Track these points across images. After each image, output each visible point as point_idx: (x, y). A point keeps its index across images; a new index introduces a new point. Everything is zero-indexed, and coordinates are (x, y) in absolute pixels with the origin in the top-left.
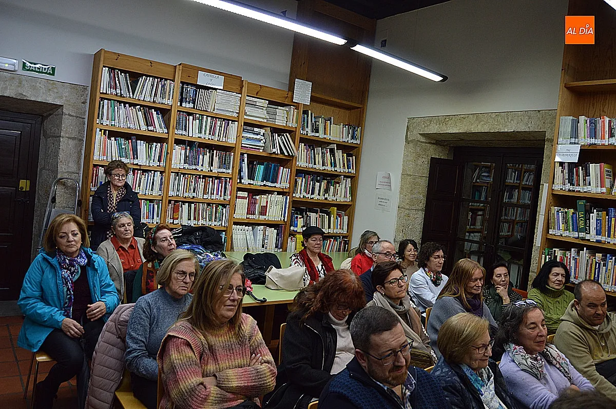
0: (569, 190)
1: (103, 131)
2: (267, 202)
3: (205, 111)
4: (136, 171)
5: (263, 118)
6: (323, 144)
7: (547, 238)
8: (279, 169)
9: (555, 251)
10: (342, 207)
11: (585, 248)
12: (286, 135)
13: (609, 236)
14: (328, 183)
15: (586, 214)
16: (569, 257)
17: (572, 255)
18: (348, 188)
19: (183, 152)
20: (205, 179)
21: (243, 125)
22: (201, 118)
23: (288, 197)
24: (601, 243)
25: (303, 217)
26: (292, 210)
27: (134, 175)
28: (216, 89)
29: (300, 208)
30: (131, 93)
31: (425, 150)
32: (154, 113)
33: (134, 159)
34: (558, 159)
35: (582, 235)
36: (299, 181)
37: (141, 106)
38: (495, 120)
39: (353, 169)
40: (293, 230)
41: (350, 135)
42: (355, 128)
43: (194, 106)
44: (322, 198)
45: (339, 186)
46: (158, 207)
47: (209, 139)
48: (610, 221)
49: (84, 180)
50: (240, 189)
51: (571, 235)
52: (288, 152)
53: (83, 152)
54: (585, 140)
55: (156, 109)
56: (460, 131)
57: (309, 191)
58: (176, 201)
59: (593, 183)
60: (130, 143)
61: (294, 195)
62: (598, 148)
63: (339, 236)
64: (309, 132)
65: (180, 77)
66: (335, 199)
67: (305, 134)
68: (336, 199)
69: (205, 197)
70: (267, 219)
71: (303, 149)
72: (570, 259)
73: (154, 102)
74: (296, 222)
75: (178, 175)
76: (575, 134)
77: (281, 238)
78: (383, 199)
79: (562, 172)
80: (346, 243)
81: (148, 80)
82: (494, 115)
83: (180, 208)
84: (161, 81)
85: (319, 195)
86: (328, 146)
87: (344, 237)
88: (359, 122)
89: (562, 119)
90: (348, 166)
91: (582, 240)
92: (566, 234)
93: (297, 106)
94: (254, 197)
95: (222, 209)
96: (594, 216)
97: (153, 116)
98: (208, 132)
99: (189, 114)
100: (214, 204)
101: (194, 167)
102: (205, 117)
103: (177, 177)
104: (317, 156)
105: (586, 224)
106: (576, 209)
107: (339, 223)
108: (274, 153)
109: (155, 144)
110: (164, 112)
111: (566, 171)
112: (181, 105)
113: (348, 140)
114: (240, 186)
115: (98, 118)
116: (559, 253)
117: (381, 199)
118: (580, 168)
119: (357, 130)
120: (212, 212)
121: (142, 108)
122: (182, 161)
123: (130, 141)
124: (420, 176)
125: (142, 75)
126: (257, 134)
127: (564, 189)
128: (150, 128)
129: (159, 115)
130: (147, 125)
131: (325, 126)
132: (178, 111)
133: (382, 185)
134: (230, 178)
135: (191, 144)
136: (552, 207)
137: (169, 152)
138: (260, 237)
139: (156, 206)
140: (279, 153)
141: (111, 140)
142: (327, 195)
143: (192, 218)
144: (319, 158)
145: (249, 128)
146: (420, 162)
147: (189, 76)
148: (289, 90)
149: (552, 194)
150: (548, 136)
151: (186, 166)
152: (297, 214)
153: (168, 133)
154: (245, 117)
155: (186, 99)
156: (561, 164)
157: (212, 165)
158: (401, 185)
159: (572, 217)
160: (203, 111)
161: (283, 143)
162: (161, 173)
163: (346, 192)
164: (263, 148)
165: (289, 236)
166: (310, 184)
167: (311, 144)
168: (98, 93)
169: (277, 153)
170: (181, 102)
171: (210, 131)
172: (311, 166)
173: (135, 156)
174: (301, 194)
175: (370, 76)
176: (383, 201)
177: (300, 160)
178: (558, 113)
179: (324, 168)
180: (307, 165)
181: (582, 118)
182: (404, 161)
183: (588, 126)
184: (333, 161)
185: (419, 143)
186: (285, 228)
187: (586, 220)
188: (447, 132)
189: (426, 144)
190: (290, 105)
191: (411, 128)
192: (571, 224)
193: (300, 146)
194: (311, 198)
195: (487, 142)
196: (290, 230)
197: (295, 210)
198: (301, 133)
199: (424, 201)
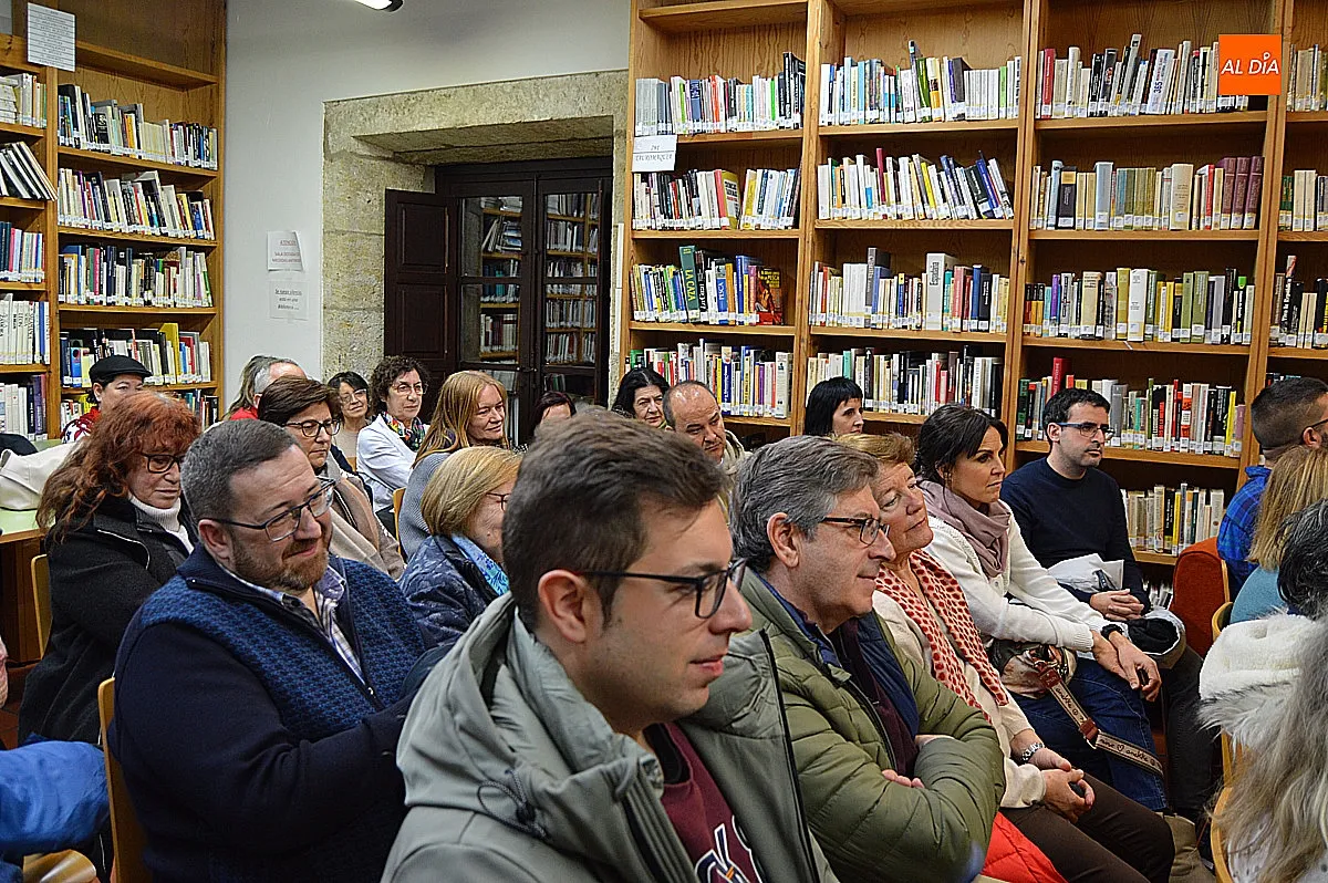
0: (664, 229)
6: (124, 170)
7: (631, 330)
8: (9, 236)
9: (648, 352)
10: (192, 322)
11: (701, 340)
12: (19, 147)
13: (741, 311)
14: (148, 266)
15: (697, 272)
16: (674, 362)
17: (679, 359)
18: (202, 276)
23: (46, 304)
24: (727, 325)
25: (93, 351)
26: (62, 335)
29: (78, 328)
31: (370, 174)
34: (639, 166)
35: (694, 314)
36: (71, 261)
38: (511, 97)
39: (207, 229)
40: (71, 385)
41: (191, 149)
42: (201, 132)
44: (136, 301)
45: (178, 273)
48: (740, 281)
51: (673, 319)
52: (30, 191)
54: (685, 126)
56: (443, 126)
57: (101, 286)
59: (705, 209)
61: (61, 298)
62: (710, 139)
63: (193, 391)
64: (83, 140)
66: (170, 302)
67: (70, 145)
68: (175, 304)
72: (676, 364)
74: (75, 365)
76: (666, 115)
77: (41, 406)
78: (286, 293)
79: (648, 192)
80: (211, 405)
82: (509, 87)
85: (128, 294)
86: (138, 176)
87: (204, 392)
88: (212, 117)
89: (640, 85)
90: (193, 223)
91: (695, 324)
92: (665, 316)
93: (40, 72)
96: (712, 273)
104: (110, 200)
105: (699, 292)
106: (679, 266)
107: (188, 360)
111: (655, 190)
113: (185, 159)
116: (655, 356)
117: (283, 293)
118: (680, 181)
119: (207, 137)
124: (367, 234)
131: (123, 125)
133: (281, 260)
136: (636, 267)
140: (5, 192)
142: (148, 295)
144: (116, 203)
146: (361, 201)
148: (14, 33)
149: (633, 239)
150: (617, 126)
152: (76, 344)
156: (645, 176)
158: (326, 258)
159: (674, 280)
161: (14, 167)
163: (196, 285)
165: (63, 401)
166: (101, 269)
167: (93, 170)
172: (97, 224)
174: (79, 294)
176: (287, 296)
177: (66, 212)
178: (631, 73)
179: (132, 228)
180: (87, 222)
181: (677, 81)
182: (326, 202)
183: (689, 95)
184: (154, 212)
185: (355, 159)
186: (48, 380)
187: (698, 283)
188: (414, 128)
189: (373, 162)
190: (22, 72)
191: (334, 127)
192: (672, 295)
193: (63, 175)
194: (108, 304)
195: (502, 148)
196: (62, 384)
197: (70, 337)
198: (57, 142)
199: (380, 288)
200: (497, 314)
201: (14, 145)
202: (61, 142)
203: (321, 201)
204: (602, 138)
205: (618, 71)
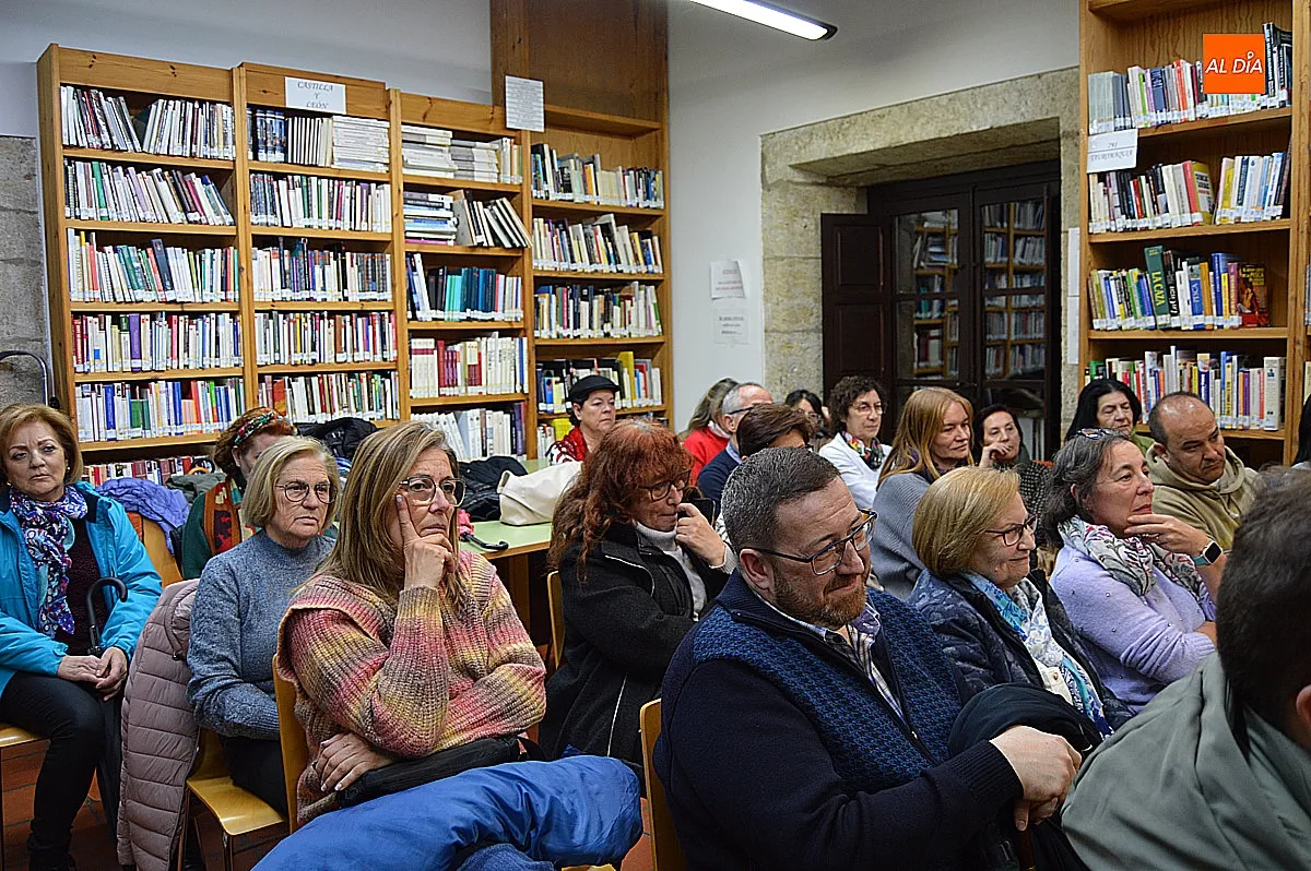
0: (1126, 230)
1: (83, 233)
2: (480, 354)
3: (312, 165)
4: (175, 317)
5: (446, 170)
6: (585, 215)
7: (1089, 340)
8: (495, 280)
9: (1110, 363)
10: (644, 350)
11: (1173, 348)
12: (502, 203)
13: (1220, 313)
14: (607, 300)
15: (1166, 274)
16: (1141, 372)
17: (1148, 368)
18: (652, 308)
19: (276, 263)
20: (335, 319)
21: (402, 189)
22: (305, 184)
23: (525, 339)
24: (1204, 329)
25: (562, 380)
26: (537, 367)
27: (170, 327)
28: (329, 115)
29: (550, 360)
30: (136, 141)
31: (806, 200)
32: (197, 182)
33: (165, 289)
34: (1096, 166)
35: (1163, 320)
36: (544, 300)
37: (164, 167)
38: (948, 111)
39: (656, 263)
40: (546, 411)
41: (640, 191)
42: (649, 175)
43: (286, 157)
44: (597, 334)
45: (632, 305)
46: (237, 394)
47: (331, 228)
48: (1217, 282)
49: (57, 354)
50: (415, 334)
51: (1139, 325)
52: (511, 241)
53: (45, 290)
54: (1147, 117)
55: (200, 172)
56: (878, 146)
57: (568, 321)
58: (276, 376)
59: (1173, 205)
60: (152, 256)
61: (537, 334)
62: (1176, 129)
63: (646, 413)
64: (552, 192)
65: (244, 95)
66: (626, 333)
67: (542, 198)
68: (630, 334)
69: (341, 358)
70: (484, 394)
71: (542, 230)
72: (1144, 375)
73: (192, 156)
74: (548, 393)
75: (271, 317)
76: (1123, 107)
77: (521, 430)
78: (730, 319)
79: (1106, 193)
81: (170, 108)
82: (945, 100)
83: (288, 390)
84: (201, 106)
85: (591, 327)
86: (596, 220)
87: (656, 414)
88: (657, 160)
89: (1092, 80)
90: (644, 258)
91: (1164, 330)
92: (1130, 323)
93: (516, 136)
94: (450, 348)
95: (383, 382)
96: (1183, 276)
97: (194, 188)
98: (325, 213)
99: (278, 176)
100: (362, 372)
101: (305, 294)
102: (314, 179)
103: (271, 321)
104: (574, 243)
105: (1169, 295)
106: (1143, 268)
107: (642, 385)
108: (480, 245)
109: (208, 251)
110: (220, 178)
111: (1114, 189)
112: (256, 157)
113: (634, 201)
114: (414, 325)
115: (68, 204)
116: (1119, 367)
117: (726, 319)
118: (1143, 178)
119: (654, 179)
120: (360, 391)
121: (166, 173)
122: (277, 283)
123: (149, 250)
124: (804, 258)
125: (155, 98)
126: (438, 208)
127: (1113, 229)
128: (193, 216)
129: (208, 184)
130: (185, 211)
131: (584, 176)
132: (251, 172)
133: (724, 289)
134: (390, 312)
135: (291, 243)
136: (1094, 273)
137: (244, 265)
138: (474, 433)
139: (232, 392)
140: (491, 244)
141: (104, 252)
142: (607, 327)
143: (318, 408)
144: (580, 246)
145: (416, 195)
146: (798, 227)
147: (265, 92)
148: (495, 104)
149: (1091, 244)
150: (1064, 126)
151: (288, 294)
152: (549, 375)
153: (235, 223)
154: (405, 171)
155: (266, 143)
156: (1102, 177)
157: (345, 287)
158: (766, 284)
159: (1138, 285)
160: (309, 165)
161: (498, 220)
162: (233, 315)
163: (648, 317)
164: (453, 237)
165: (539, 426)
166: (568, 306)
168: (59, 148)
169: (485, 244)
170: (255, 150)
171: (331, 211)
172: (565, 266)
173: (168, 283)
174: (551, 329)
175: (666, 58)
176: (730, 322)
177: (539, 256)
178: (1083, 69)
179: (594, 267)
180: (556, 264)
181: (1134, 72)
182: (764, 230)
183: (1150, 85)
184: (611, 252)
185: (791, 186)
186: (527, 407)
187: (1167, 287)
188: (849, 151)
189: (808, 188)
190: (502, 137)
191: (770, 157)
192: (1137, 301)
193: (536, 225)
194: (575, 337)
195: (936, 163)
196: (538, 410)
197: (544, 368)
198: (532, 195)
199: (818, 309)
200: (923, 330)
201: (498, 201)
202: (534, 195)
203: (760, 229)
204: (1045, 142)
205: (1062, 70)
